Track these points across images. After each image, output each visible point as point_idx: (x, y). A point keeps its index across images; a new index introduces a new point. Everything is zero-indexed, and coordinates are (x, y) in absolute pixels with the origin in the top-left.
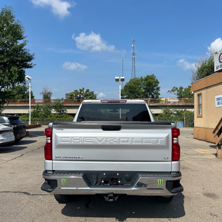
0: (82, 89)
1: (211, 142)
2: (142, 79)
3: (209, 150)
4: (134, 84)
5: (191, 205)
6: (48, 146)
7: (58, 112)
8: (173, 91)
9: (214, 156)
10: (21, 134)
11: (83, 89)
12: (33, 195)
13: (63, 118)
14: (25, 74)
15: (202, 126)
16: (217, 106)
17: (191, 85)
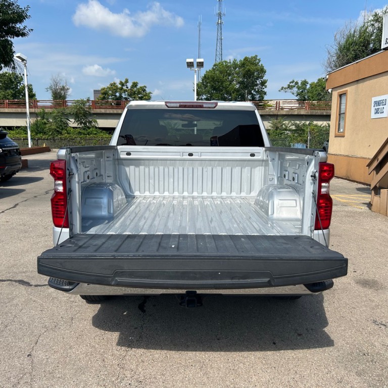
0: (123, 81)
1: (357, 182)
2: (235, 65)
3: (354, 197)
4: (221, 72)
5: (336, 305)
6: (59, 199)
7: (81, 124)
8: (290, 87)
9: (365, 208)
10: (11, 166)
11: (127, 81)
12: (36, 286)
13: (91, 135)
14: (14, 49)
15: (342, 153)
16: (373, 116)
17: (327, 77)
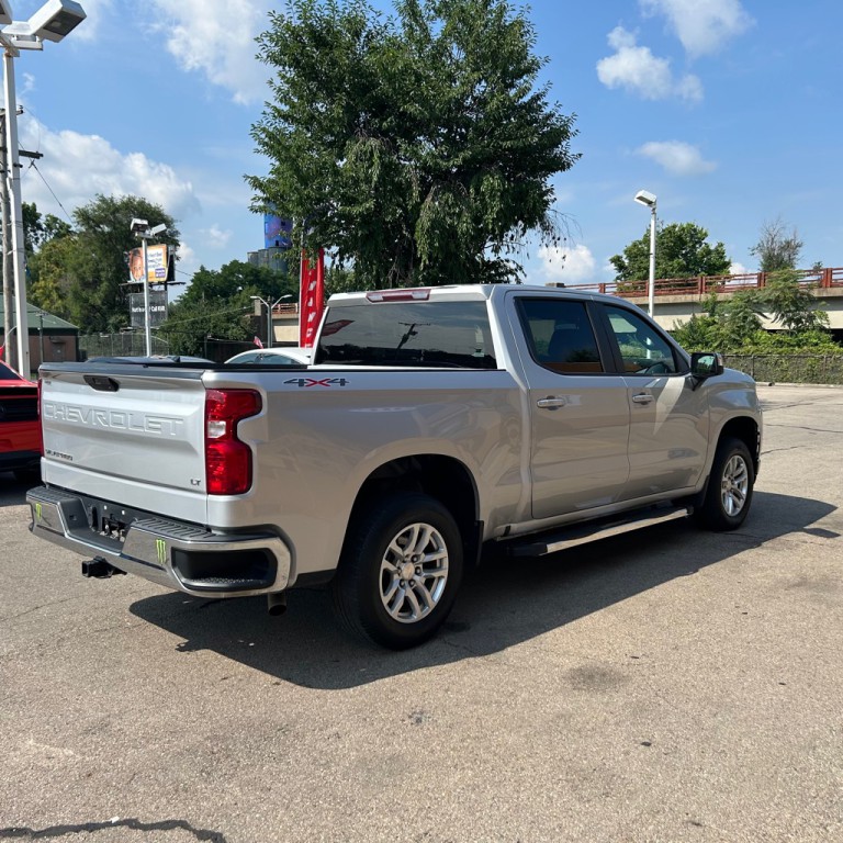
7: (790, 323)
13: (805, 348)
